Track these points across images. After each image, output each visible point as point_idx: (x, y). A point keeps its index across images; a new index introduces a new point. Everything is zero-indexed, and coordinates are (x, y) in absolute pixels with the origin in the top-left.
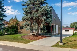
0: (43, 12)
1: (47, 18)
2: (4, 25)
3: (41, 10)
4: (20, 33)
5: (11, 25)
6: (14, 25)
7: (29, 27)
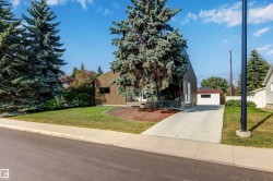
0: (168, 49)
1: (177, 64)
2: (60, 83)
3: (162, 42)
4: (100, 102)
5: (79, 84)
6: (85, 85)
7: (132, 88)
